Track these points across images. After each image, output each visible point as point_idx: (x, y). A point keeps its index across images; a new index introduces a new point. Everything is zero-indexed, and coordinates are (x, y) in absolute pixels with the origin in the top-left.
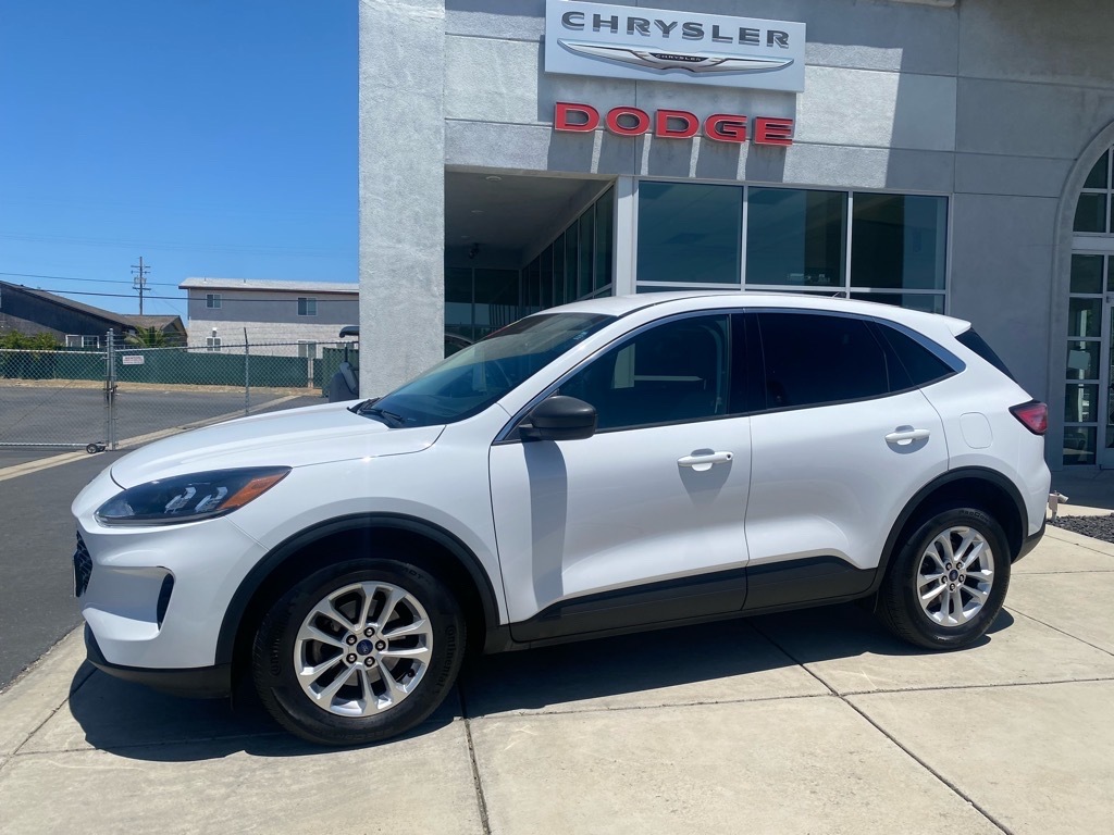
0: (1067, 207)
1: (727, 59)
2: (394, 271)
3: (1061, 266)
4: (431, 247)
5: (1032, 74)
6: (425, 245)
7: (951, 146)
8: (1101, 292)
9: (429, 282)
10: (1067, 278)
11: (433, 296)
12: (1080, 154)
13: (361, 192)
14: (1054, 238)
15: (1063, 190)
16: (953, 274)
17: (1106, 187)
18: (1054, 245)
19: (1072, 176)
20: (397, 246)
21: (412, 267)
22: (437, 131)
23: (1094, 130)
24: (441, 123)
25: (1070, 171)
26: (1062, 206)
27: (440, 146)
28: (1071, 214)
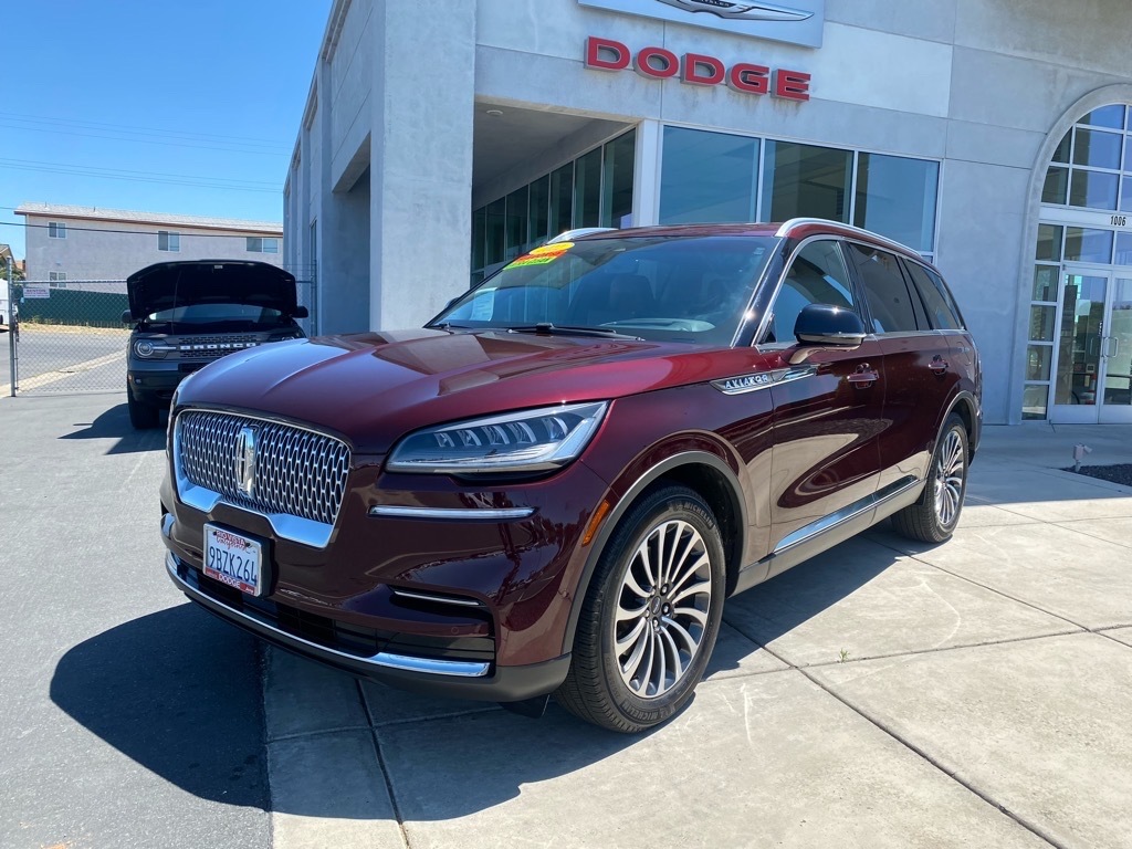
0: (1038, 179)
1: (754, 7)
3: (1029, 235)
4: (460, 181)
5: (1015, 48)
6: (452, 180)
7: (944, 114)
8: (1059, 260)
9: (456, 219)
10: (1033, 247)
12: (1051, 129)
13: (387, 118)
14: (1025, 207)
15: (1035, 162)
16: (942, 237)
17: (1068, 162)
18: (1025, 214)
19: (1043, 149)
21: (440, 203)
22: (468, 58)
23: (1063, 107)
24: (473, 49)
25: (1042, 145)
26: (1034, 177)
27: (471, 73)
28: (1041, 185)
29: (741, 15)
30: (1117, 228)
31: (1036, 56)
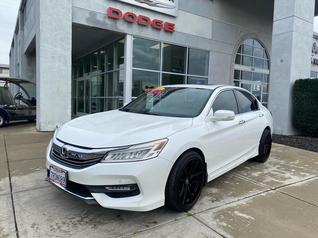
0: (234, 57)
1: (159, 3)
2: (53, 57)
3: (232, 72)
4: (67, 50)
6: (65, 49)
8: (239, 80)
9: (66, 62)
10: (233, 75)
11: (68, 67)
12: (236, 44)
13: (41, 27)
14: (231, 65)
15: (233, 53)
16: (210, 72)
17: (241, 53)
18: (231, 67)
19: (235, 49)
20: (55, 48)
21: (60, 56)
22: (69, 10)
23: (239, 39)
24: (71, 7)
27: (71, 15)
28: (235, 59)
29: (155, 5)
30: (253, 71)
31: (233, 24)
